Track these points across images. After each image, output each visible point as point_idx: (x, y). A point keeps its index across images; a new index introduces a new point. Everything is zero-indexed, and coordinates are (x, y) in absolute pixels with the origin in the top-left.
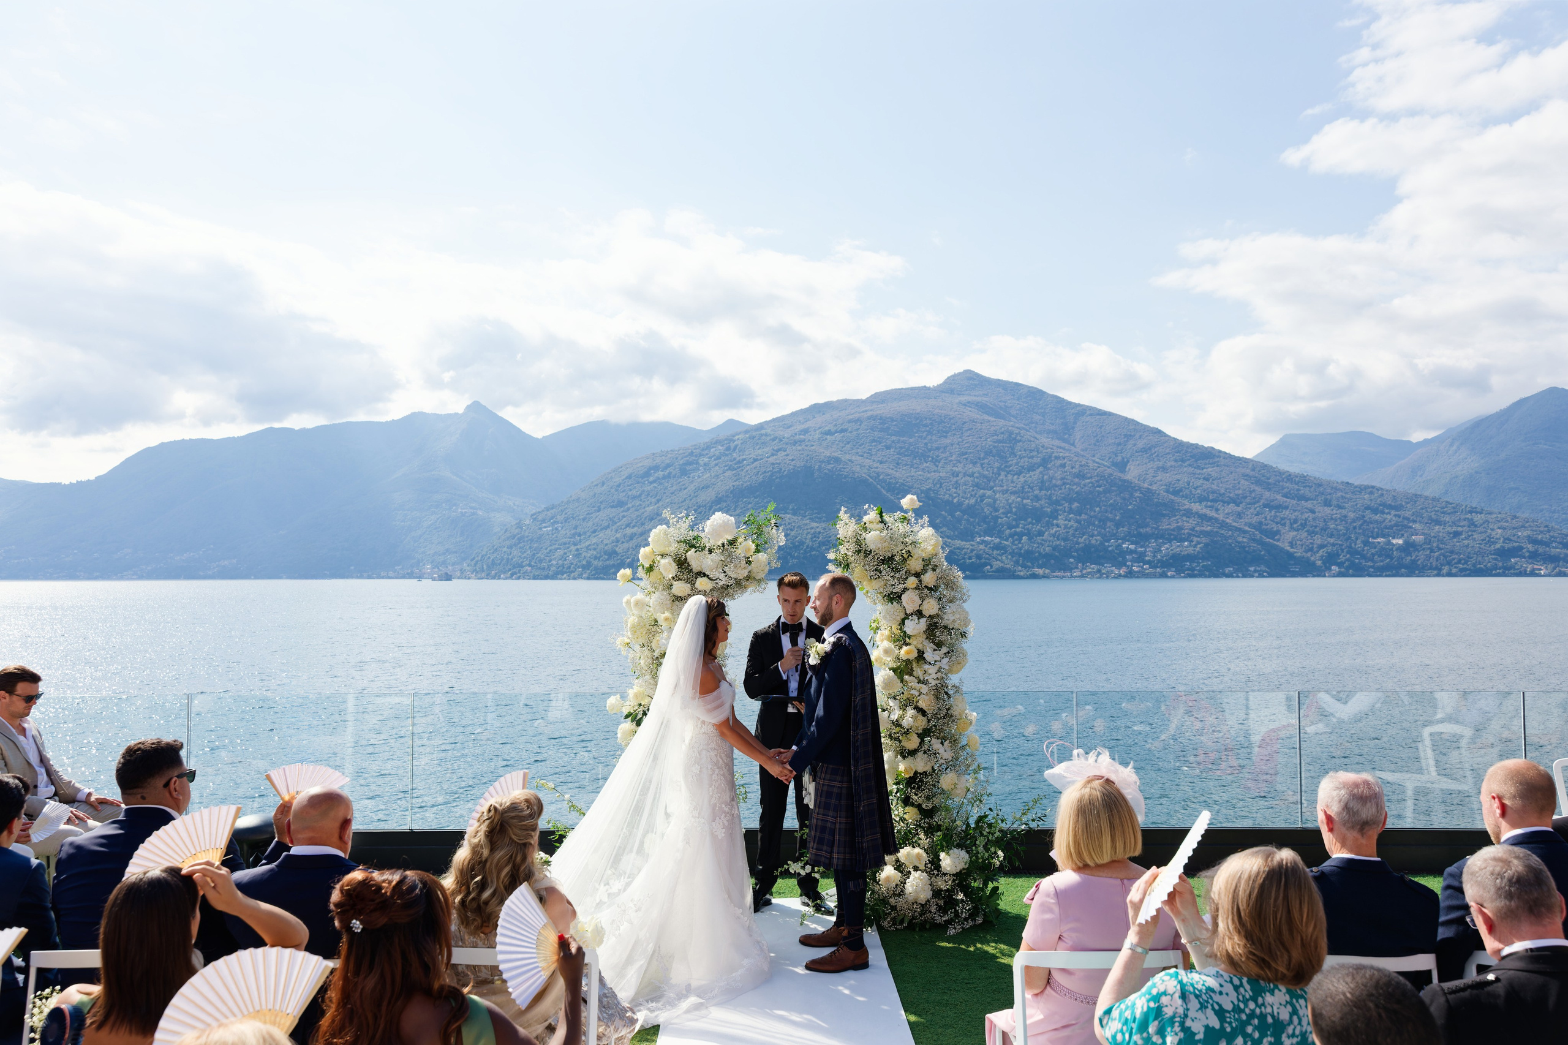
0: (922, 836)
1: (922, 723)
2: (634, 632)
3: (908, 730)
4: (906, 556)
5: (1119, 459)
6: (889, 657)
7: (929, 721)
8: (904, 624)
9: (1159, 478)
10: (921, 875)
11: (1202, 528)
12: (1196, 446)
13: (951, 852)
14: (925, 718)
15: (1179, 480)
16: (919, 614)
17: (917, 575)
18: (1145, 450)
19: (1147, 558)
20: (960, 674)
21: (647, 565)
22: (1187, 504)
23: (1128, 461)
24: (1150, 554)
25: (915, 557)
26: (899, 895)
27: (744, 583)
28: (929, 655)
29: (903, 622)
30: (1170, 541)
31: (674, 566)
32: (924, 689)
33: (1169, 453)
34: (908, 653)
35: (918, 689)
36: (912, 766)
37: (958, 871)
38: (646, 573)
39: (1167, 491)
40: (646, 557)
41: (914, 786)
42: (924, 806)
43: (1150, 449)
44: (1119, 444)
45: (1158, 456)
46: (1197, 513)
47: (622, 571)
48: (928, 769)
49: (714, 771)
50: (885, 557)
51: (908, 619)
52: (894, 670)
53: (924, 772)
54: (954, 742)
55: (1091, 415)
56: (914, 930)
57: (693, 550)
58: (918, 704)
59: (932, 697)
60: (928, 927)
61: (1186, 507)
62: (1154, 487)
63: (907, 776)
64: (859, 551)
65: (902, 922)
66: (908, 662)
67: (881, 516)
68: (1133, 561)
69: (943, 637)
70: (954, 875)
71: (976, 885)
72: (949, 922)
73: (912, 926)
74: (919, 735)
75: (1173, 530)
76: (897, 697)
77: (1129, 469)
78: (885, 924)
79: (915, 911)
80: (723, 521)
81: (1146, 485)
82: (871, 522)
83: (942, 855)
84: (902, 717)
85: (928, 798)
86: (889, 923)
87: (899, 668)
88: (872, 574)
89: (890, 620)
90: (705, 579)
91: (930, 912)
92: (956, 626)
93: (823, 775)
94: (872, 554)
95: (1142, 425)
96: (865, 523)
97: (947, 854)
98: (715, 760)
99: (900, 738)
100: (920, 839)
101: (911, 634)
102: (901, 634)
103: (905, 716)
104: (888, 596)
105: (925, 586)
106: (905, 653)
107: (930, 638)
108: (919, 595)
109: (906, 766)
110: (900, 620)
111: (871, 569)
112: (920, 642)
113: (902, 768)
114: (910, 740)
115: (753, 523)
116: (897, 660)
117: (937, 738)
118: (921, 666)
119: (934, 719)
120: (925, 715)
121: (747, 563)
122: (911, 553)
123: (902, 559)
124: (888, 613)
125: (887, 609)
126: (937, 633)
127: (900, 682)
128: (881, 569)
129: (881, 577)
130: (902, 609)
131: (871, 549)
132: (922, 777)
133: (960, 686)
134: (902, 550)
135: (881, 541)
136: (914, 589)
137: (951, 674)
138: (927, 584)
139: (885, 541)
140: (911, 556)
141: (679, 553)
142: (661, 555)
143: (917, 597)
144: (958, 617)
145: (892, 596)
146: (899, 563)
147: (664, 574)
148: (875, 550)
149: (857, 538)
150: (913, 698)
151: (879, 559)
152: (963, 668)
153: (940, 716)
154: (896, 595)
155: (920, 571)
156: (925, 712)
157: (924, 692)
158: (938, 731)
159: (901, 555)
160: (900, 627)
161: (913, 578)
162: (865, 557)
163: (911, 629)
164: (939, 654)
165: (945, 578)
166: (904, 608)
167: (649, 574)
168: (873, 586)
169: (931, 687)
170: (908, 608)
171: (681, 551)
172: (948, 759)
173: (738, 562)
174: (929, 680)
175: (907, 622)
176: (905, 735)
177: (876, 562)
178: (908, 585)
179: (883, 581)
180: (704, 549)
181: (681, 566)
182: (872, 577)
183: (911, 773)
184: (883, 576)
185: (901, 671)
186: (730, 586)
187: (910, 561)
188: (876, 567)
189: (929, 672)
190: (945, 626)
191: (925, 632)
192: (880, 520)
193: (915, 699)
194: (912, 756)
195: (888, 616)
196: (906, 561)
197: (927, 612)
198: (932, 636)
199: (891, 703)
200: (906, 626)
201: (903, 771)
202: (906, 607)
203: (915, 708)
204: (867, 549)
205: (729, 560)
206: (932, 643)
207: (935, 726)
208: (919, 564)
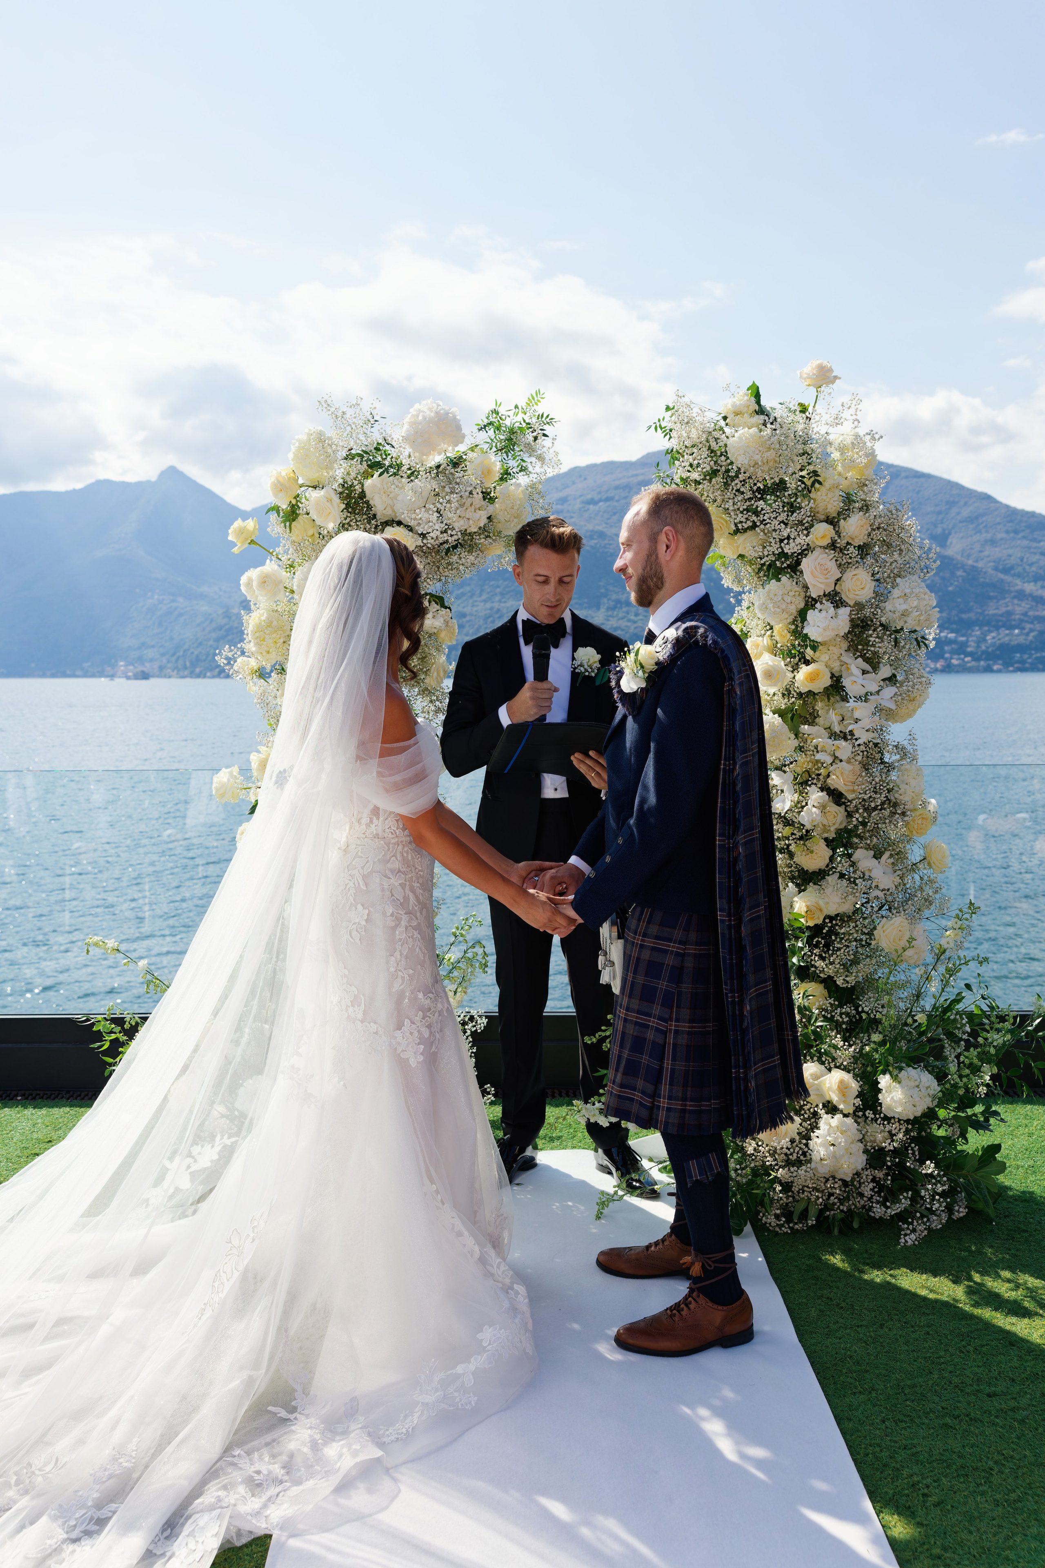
0: (838, 1041)
1: (836, 817)
2: (260, 642)
3: (807, 831)
4: (809, 483)
5: (939, 530)
6: (774, 685)
7: (850, 815)
8: (805, 619)
9: (986, 553)
10: (842, 1124)
11: (1037, 613)
12: (1033, 514)
13: (903, 1075)
14: (842, 809)
15: (1010, 556)
16: (835, 599)
17: (831, 521)
18: (970, 520)
19: (969, 649)
20: (909, 723)
21: (284, 506)
22: (1019, 584)
23: (950, 534)
24: (972, 644)
25: (827, 484)
26: (798, 1163)
27: (479, 541)
28: (853, 683)
29: (802, 615)
30: (997, 628)
31: (338, 505)
32: (844, 748)
33: (999, 523)
34: (812, 678)
35: (830, 749)
36: (821, 903)
37: (919, 1114)
38: (284, 522)
39: (996, 569)
40: (279, 488)
41: (818, 942)
42: (839, 982)
43: (977, 518)
44: (939, 513)
45: (986, 526)
46: (1031, 595)
47: (238, 525)
48: (846, 908)
49: (399, 920)
50: (766, 484)
51: (814, 609)
52: (781, 713)
53: (837, 915)
54: (899, 856)
55: (907, 477)
56: (829, 1232)
57: (377, 474)
58: (829, 781)
59: (858, 767)
60: (856, 1225)
61: (1019, 587)
62: (980, 565)
63: (811, 924)
64: (714, 473)
65: (804, 1215)
66: (808, 696)
67: (758, 402)
68: (953, 652)
69: (884, 647)
70: (908, 1121)
71: (941, 1133)
72: (902, 1217)
73: (824, 1224)
74: (829, 842)
75: (1002, 615)
76: (787, 769)
77: (951, 543)
78: (770, 1220)
79: (831, 1195)
80: (436, 413)
81: (970, 562)
82: (737, 414)
83: (884, 1081)
84: (800, 806)
85: (846, 968)
86: (777, 1217)
87: (791, 708)
88: (740, 517)
89: (774, 613)
90: (400, 531)
91: (861, 1195)
92: (910, 623)
93: (643, 925)
94: (742, 477)
95: (968, 489)
96: (725, 418)
97: (895, 1078)
98: (399, 895)
99: (792, 848)
100: (835, 1047)
101: (819, 640)
102: (797, 643)
103: (804, 804)
104: (770, 565)
105: (848, 543)
106: (806, 679)
107: (857, 650)
108: (836, 560)
109: (808, 904)
110: (795, 614)
111: (738, 509)
112: (836, 657)
113: (800, 908)
114: (812, 852)
115: (498, 428)
116: (787, 693)
117: (868, 848)
118: (837, 705)
119: (861, 811)
120: (844, 803)
121: (484, 498)
122: (819, 476)
123: (800, 488)
124: (771, 599)
125: (769, 592)
126: (872, 639)
127: (793, 736)
128: (759, 509)
129: (758, 524)
130: (799, 589)
131: (739, 466)
132: (837, 924)
133: (909, 748)
134: (801, 470)
135: (761, 449)
136: (825, 548)
137: (896, 722)
138: (853, 539)
139: (769, 449)
140: (820, 483)
141: (349, 480)
142: (313, 487)
143: (832, 566)
144: (915, 603)
145: (778, 564)
146: (796, 494)
147: (318, 522)
148: (747, 467)
149: (710, 446)
150: (819, 769)
151: (755, 488)
152: (920, 712)
153: (873, 805)
154: (788, 562)
155: (835, 515)
156: (846, 798)
157: (844, 758)
158: (868, 834)
159: (800, 481)
160: (793, 627)
161: (824, 525)
162: (726, 485)
163: (820, 630)
164: (874, 680)
165: (885, 530)
166: (806, 587)
167: (288, 524)
168: (738, 547)
169: (859, 745)
170: (814, 585)
171: (353, 475)
172: (888, 890)
173: (467, 494)
174: (855, 732)
175: (811, 614)
176: (802, 842)
177: (749, 495)
178: (815, 540)
179: (762, 534)
180: (398, 470)
181: (354, 509)
182: (740, 526)
183: (818, 918)
184: (764, 520)
185: (793, 715)
186: (455, 547)
187: (819, 493)
188: (748, 503)
189: (857, 715)
190: (881, 625)
191: (845, 636)
192: (757, 408)
193: (823, 771)
194: (815, 884)
195: (771, 605)
196: (810, 492)
197: (851, 596)
198: (861, 645)
199: (775, 779)
200: (809, 624)
201: (803, 913)
202: (809, 585)
203: (822, 789)
204: (730, 467)
205: (447, 489)
206: (860, 660)
207: (864, 824)
208: (836, 499)
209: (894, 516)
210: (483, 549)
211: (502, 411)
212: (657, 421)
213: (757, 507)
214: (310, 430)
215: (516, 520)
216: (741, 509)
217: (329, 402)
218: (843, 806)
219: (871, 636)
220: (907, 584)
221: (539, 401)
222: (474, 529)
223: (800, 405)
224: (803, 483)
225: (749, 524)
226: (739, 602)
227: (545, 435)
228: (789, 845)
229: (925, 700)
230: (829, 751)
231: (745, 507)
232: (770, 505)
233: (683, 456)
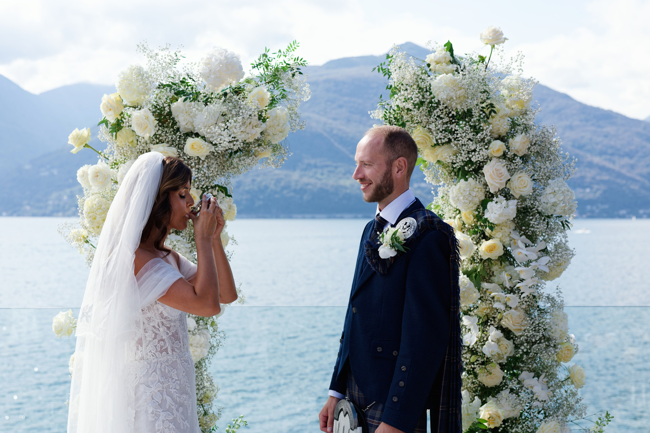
1: (507, 348)
3: (487, 359)
4: (487, 112)
6: (465, 254)
7: (517, 347)
8: (485, 207)
9: (567, 135)
11: (601, 178)
14: (511, 342)
15: (582, 137)
16: (507, 194)
17: (502, 139)
18: (555, 112)
21: (112, 120)
22: (589, 157)
25: (500, 114)
27: (254, 148)
28: (518, 253)
29: (484, 204)
31: (153, 121)
32: (513, 299)
33: (575, 115)
34: (491, 249)
35: (503, 299)
36: (500, 412)
38: (111, 132)
39: (573, 146)
40: (109, 108)
43: (559, 110)
45: (566, 116)
46: (597, 165)
47: (76, 132)
48: (515, 414)
50: (457, 113)
51: (492, 201)
52: (468, 274)
53: (509, 419)
54: (552, 376)
57: (181, 99)
58: (502, 322)
59: (522, 313)
61: (589, 159)
63: (492, 427)
64: (422, 103)
66: (487, 262)
67: (452, 55)
69: (540, 228)
74: (502, 367)
75: (578, 178)
80: (226, 57)
82: (437, 63)
84: (482, 341)
87: (475, 270)
88: (440, 135)
89: (465, 203)
90: (198, 140)
92: (558, 212)
94: (441, 107)
96: (429, 65)
99: (477, 370)
101: (496, 223)
102: (479, 224)
103: (485, 339)
104: (459, 169)
105: (515, 155)
106: (487, 250)
107: (521, 230)
108: (507, 167)
109: (490, 412)
110: (478, 203)
111: (438, 129)
112: (507, 234)
113: (484, 415)
114: (491, 373)
115: (267, 67)
116: (473, 260)
117: (530, 371)
118: (508, 268)
119: (525, 344)
120: (512, 338)
121: (259, 119)
122: (494, 107)
123: (482, 116)
124: (462, 194)
125: (460, 188)
126: (532, 222)
127: (477, 291)
128: (453, 130)
129: (453, 140)
130: (481, 186)
131: (440, 99)
132: (508, 426)
133: (557, 299)
134: (482, 103)
135: (455, 88)
136: (499, 158)
137: (548, 280)
138: (518, 152)
139: (461, 88)
140: (495, 112)
141: (160, 103)
142: (133, 107)
143: (504, 171)
144: (562, 198)
145: (466, 168)
146: (479, 120)
147: (138, 133)
148: (445, 101)
149: (418, 86)
150: (495, 313)
151: (450, 115)
152: (564, 273)
153: (534, 340)
154: (473, 167)
155: (505, 134)
156: (513, 334)
157: (513, 306)
158: (530, 361)
159: (481, 110)
160: (477, 213)
161: (499, 142)
162: (430, 112)
163: (497, 216)
164: (533, 251)
165: (539, 145)
166: (486, 185)
167: (114, 134)
168: (437, 156)
169: (524, 297)
170: (492, 185)
171: (164, 99)
172: (545, 401)
173: (248, 116)
174: (521, 288)
175: (490, 205)
176: (483, 366)
177: (446, 120)
178: (492, 153)
179: (455, 147)
180: (197, 97)
181: (163, 123)
182: (439, 141)
183: (498, 423)
184: (457, 138)
185: (476, 275)
186: (236, 152)
187: (494, 119)
188: (445, 126)
189: (522, 277)
190: (539, 213)
191: (514, 220)
192: (451, 59)
193: (499, 316)
194: (493, 397)
195: (462, 198)
196: (488, 118)
197: (517, 192)
198: (524, 226)
199: (465, 321)
200: (488, 211)
201: (486, 419)
202: (488, 184)
203: (497, 328)
204: (433, 100)
205: (234, 112)
206: (524, 237)
207: (527, 353)
208: (506, 123)
209: (546, 136)
210: (256, 154)
211: (270, 55)
212: (380, 65)
213: (452, 129)
214: (132, 66)
215: (280, 134)
216: (441, 130)
217: (145, 46)
218: (512, 340)
219: (531, 220)
220: (556, 184)
221: (295, 48)
222: (252, 140)
223: (480, 57)
224: (484, 112)
225: (446, 140)
226: (436, 193)
227: (300, 73)
228: (474, 369)
229: (568, 265)
230: (502, 301)
231: (444, 128)
232: (462, 128)
233: (400, 91)
